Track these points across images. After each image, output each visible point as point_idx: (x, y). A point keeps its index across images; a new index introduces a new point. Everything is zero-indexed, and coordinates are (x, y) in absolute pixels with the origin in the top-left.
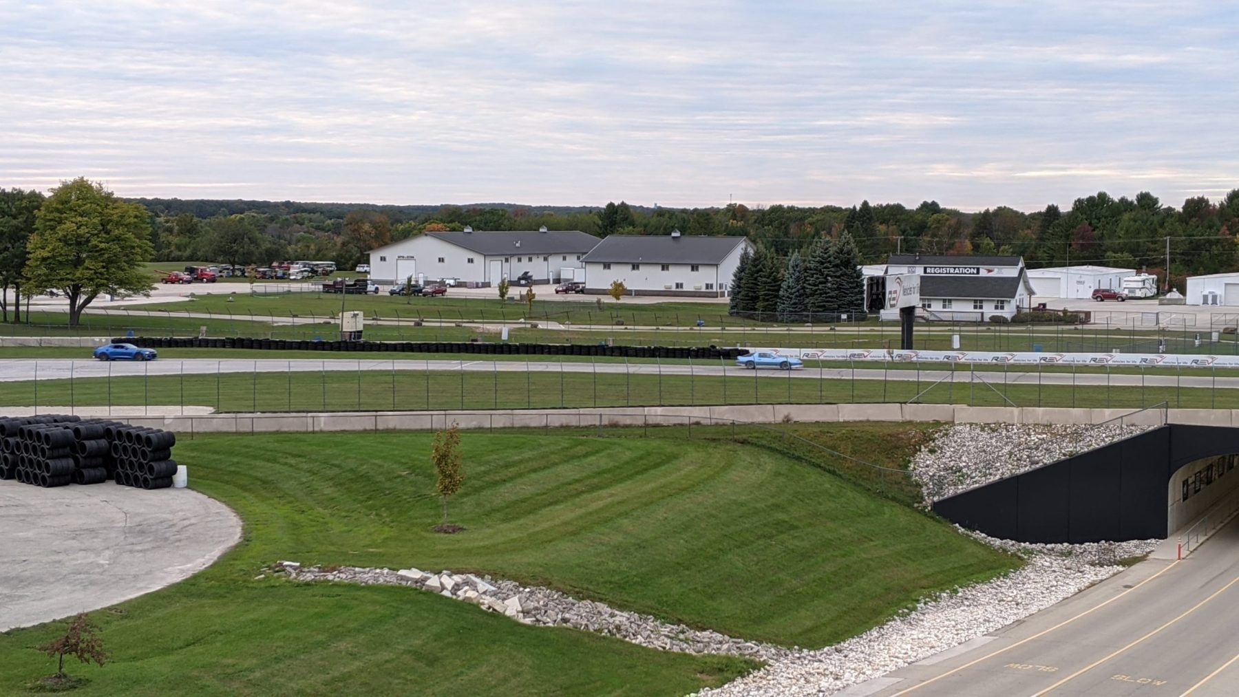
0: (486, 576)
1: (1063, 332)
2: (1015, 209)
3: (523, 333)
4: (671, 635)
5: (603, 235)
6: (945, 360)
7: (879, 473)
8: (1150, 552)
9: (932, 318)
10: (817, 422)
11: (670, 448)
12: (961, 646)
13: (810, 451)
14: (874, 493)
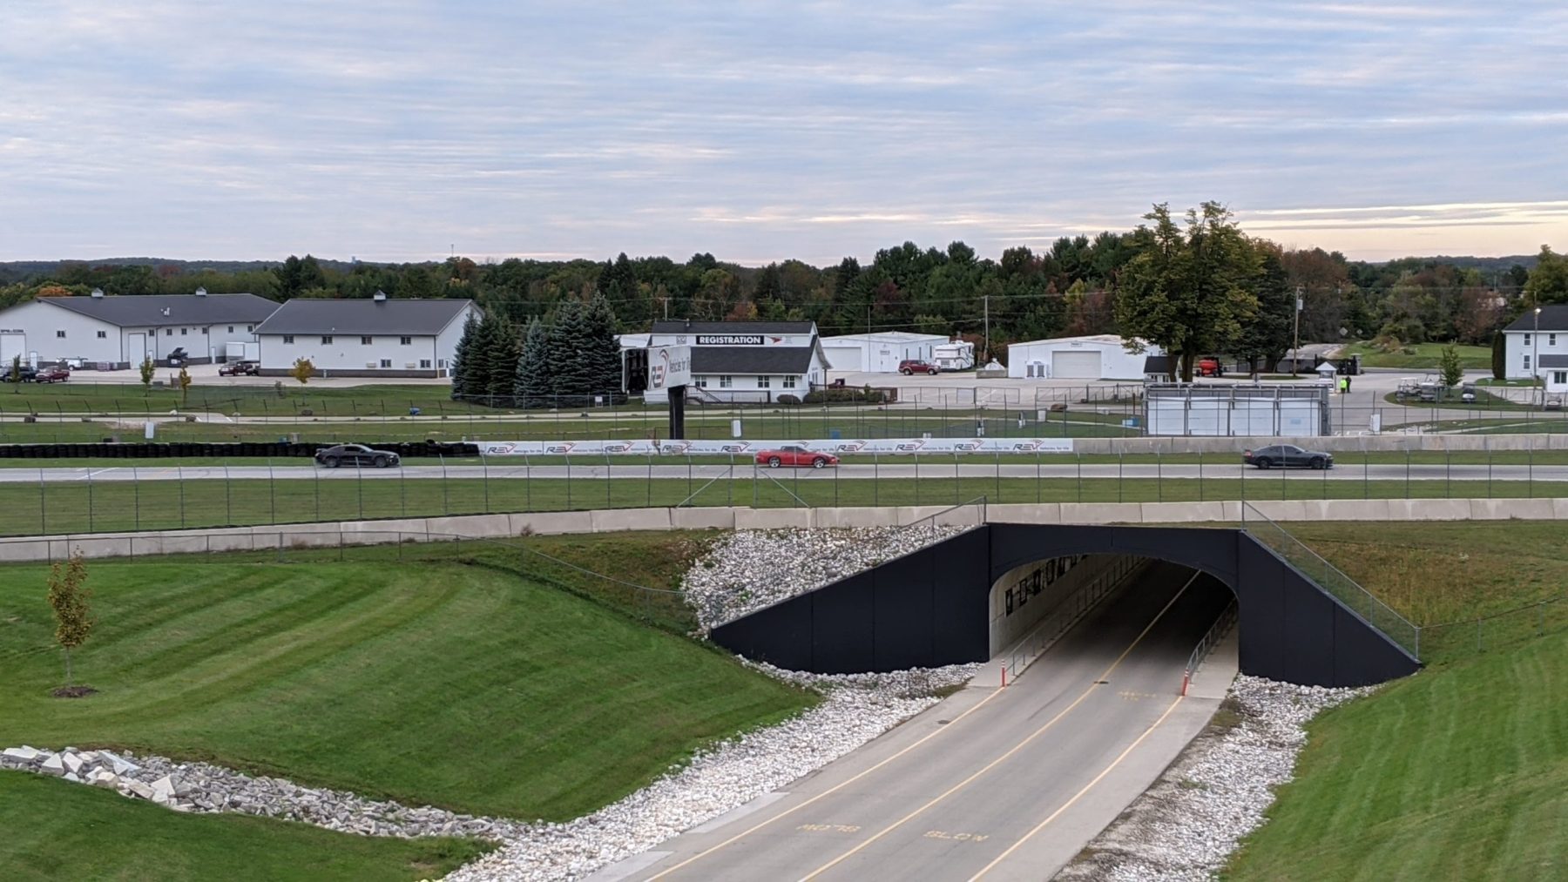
0: (126, 752)
1: (863, 414)
2: (805, 263)
3: (176, 428)
4: (376, 815)
5: (282, 298)
6: (724, 451)
7: (644, 595)
8: (969, 679)
9: (708, 399)
10: (564, 534)
11: (375, 574)
12: (744, 807)
13: (556, 572)
14: (638, 621)
